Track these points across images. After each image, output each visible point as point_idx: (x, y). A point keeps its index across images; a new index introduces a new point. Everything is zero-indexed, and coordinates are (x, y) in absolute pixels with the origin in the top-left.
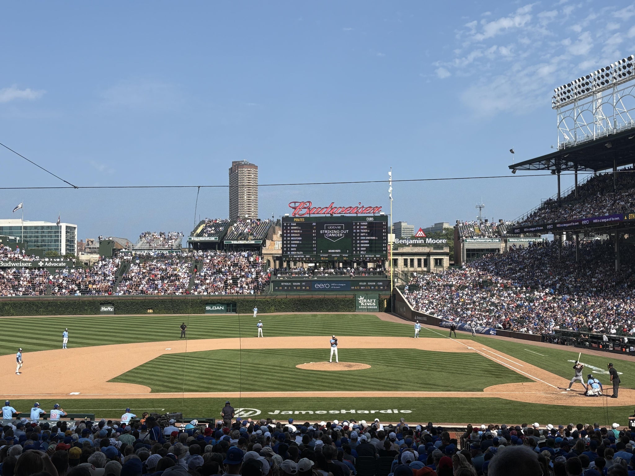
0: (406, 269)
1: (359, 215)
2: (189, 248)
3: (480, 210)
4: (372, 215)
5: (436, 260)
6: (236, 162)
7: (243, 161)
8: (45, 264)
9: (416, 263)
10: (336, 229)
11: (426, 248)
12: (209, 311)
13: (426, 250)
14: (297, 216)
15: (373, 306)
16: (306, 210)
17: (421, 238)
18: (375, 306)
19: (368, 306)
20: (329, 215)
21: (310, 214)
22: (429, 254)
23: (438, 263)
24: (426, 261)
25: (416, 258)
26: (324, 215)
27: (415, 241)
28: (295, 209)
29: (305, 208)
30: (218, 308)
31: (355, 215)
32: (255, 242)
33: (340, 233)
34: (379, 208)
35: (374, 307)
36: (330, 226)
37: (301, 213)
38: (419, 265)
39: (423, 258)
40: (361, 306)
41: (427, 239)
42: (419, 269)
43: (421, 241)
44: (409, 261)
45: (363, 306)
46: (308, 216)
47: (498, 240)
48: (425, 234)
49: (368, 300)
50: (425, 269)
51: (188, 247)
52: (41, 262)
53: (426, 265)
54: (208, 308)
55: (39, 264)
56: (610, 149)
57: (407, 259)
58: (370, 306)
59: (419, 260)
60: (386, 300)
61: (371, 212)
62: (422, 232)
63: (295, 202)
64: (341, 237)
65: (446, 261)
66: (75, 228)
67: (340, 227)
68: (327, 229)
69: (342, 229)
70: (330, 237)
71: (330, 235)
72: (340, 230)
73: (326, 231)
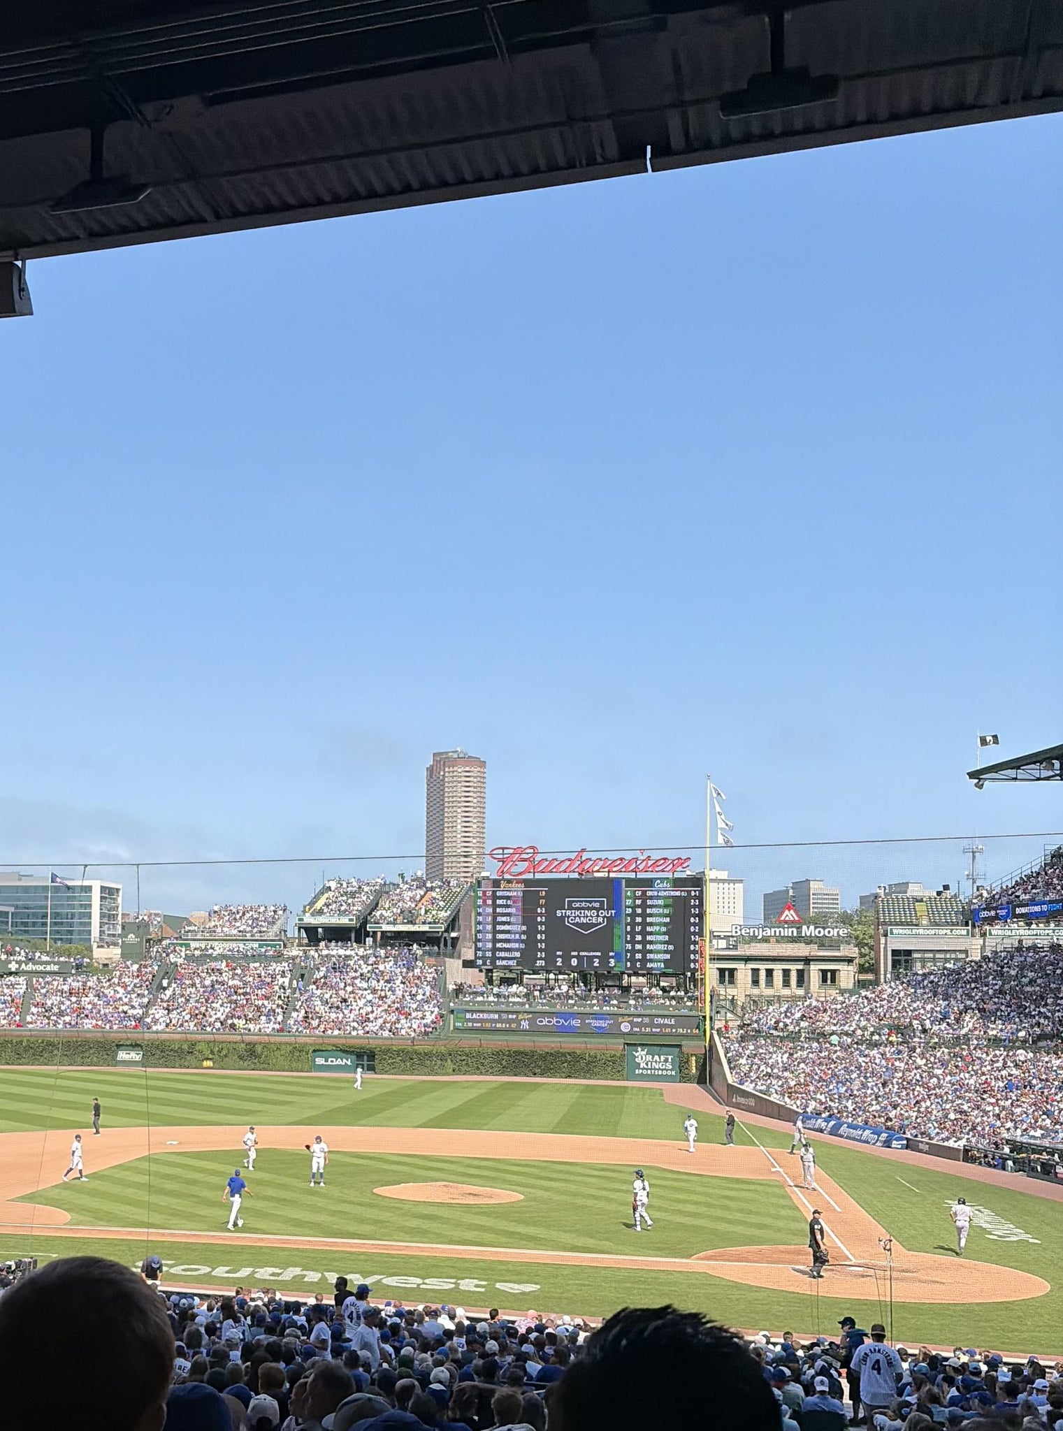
0: (756, 991)
1: (640, 875)
2: (299, 938)
3: (974, 857)
4: (670, 876)
5: (824, 972)
6: (442, 753)
7: (456, 752)
8: (20, 966)
9: (778, 977)
10: (588, 909)
11: (803, 945)
12: (321, 1068)
13: (802, 950)
14: (507, 876)
15: (667, 1070)
16: (526, 864)
17: (791, 924)
18: (671, 1070)
19: (655, 1069)
20: (576, 876)
21: (534, 873)
22: (807, 961)
23: (829, 977)
24: (801, 974)
25: (778, 968)
26: (565, 876)
27: (777, 930)
28: (504, 862)
29: (525, 860)
30: (340, 1062)
31: (632, 875)
32: (430, 928)
33: (598, 916)
34: (681, 862)
35: (669, 1073)
36: (577, 901)
37: (515, 870)
38: (786, 983)
39: (794, 968)
40: (639, 1069)
41: (804, 927)
42: (786, 992)
43: (790, 930)
44: (763, 975)
45: (644, 1069)
46: (530, 876)
47: (964, 932)
48: (798, 915)
49: (656, 1057)
50: (801, 992)
51: (296, 936)
52: (14, 963)
53: (800, 982)
54: (319, 1061)
55: (10, 966)
57: (758, 970)
58: (659, 1069)
59: (786, 973)
60: (694, 1058)
61: (667, 869)
62: (792, 912)
63: (503, 849)
64: (600, 924)
65: (847, 975)
66: (118, 890)
67: (597, 905)
68: (570, 908)
69: (602, 908)
70: (576, 924)
71: (577, 920)
72: (598, 910)
73: (568, 913)
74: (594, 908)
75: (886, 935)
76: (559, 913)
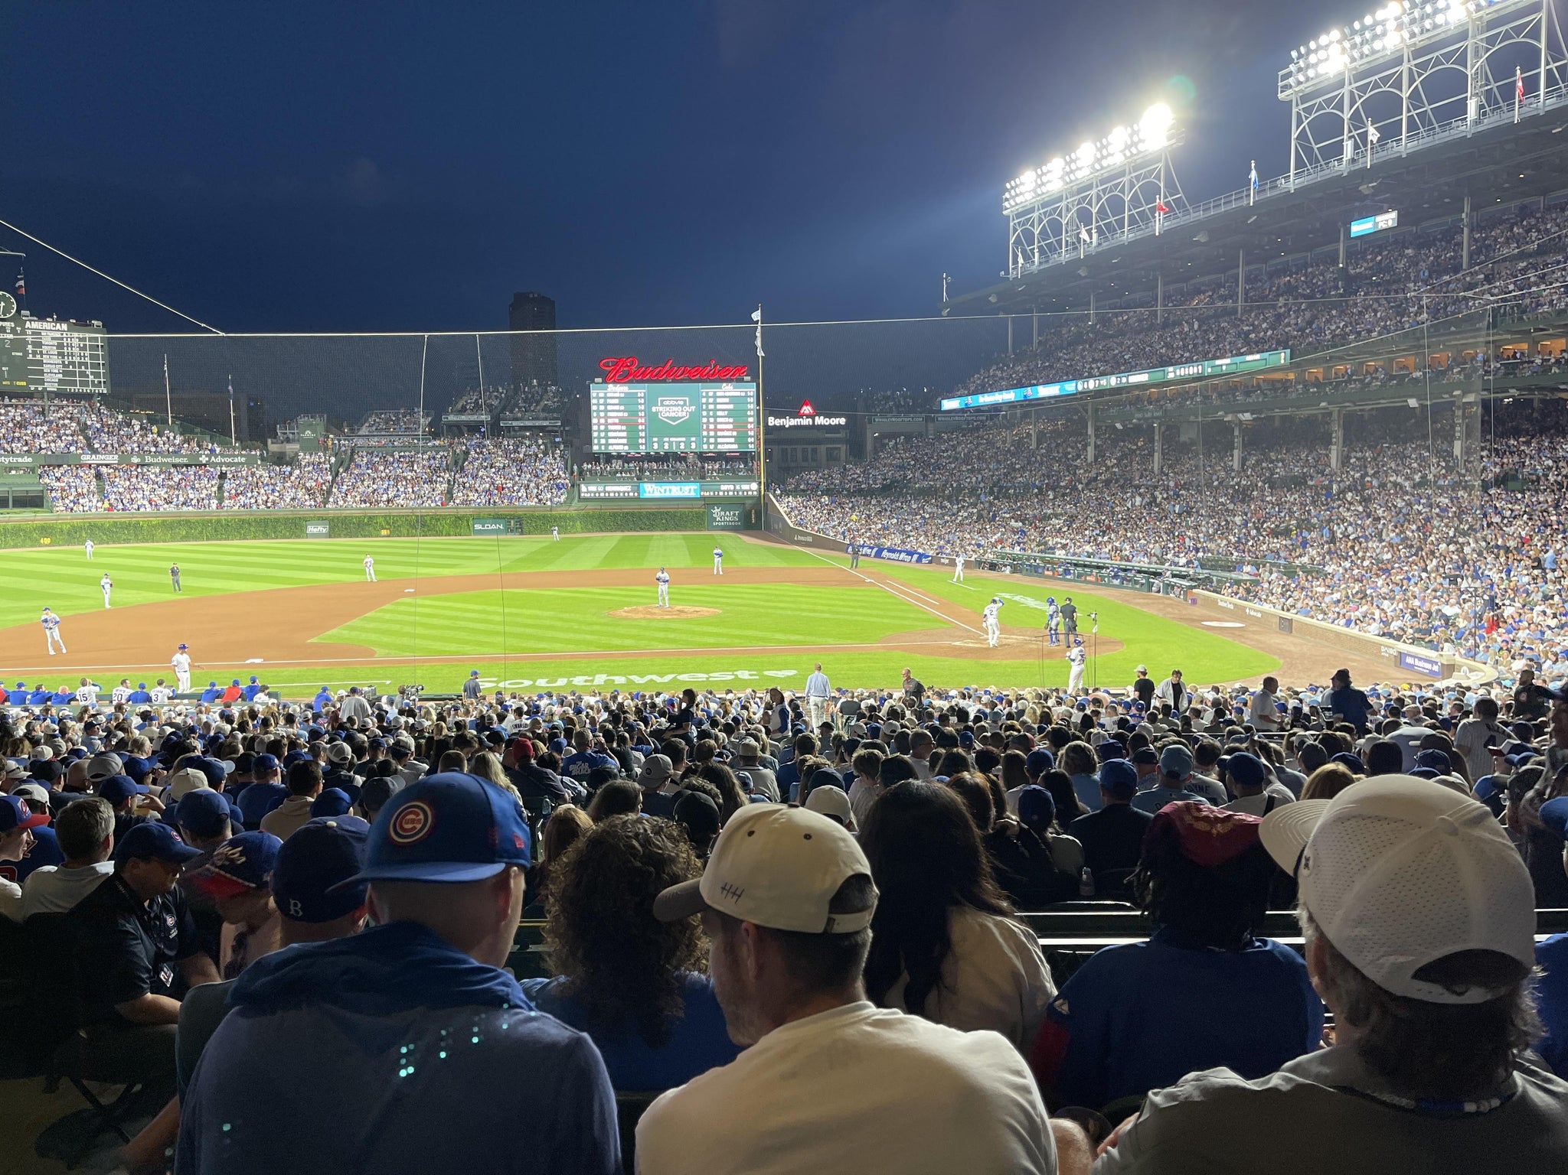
0: (785, 464)
6: (520, 294)
7: (532, 293)
8: (210, 460)
9: (800, 455)
10: (675, 405)
11: (816, 431)
12: (480, 532)
13: (816, 434)
15: (734, 521)
16: (628, 372)
18: (737, 521)
19: (726, 521)
22: (819, 442)
24: (815, 451)
25: (800, 447)
27: (799, 420)
28: (611, 371)
29: (626, 369)
30: (494, 527)
32: (550, 423)
33: (682, 410)
34: (741, 369)
35: (737, 524)
36: (666, 399)
37: (620, 376)
38: (805, 458)
39: (810, 447)
40: (715, 521)
41: (817, 418)
42: (806, 464)
43: (808, 420)
44: (790, 452)
45: (718, 520)
47: (923, 420)
48: (813, 410)
49: (727, 512)
50: (814, 464)
52: (204, 457)
53: (815, 457)
54: (478, 527)
55: (200, 460)
56: (1085, 277)
57: (787, 449)
58: (729, 521)
59: (804, 451)
60: (753, 512)
61: (730, 375)
62: (809, 407)
63: (611, 358)
64: (684, 416)
65: (845, 451)
67: (682, 403)
68: (662, 405)
69: (685, 404)
70: (667, 418)
71: (667, 414)
72: (682, 406)
73: (661, 409)
74: (679, 405)
75: (870, 423)
76: (654, 409)
